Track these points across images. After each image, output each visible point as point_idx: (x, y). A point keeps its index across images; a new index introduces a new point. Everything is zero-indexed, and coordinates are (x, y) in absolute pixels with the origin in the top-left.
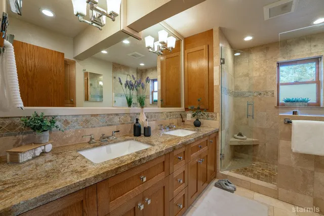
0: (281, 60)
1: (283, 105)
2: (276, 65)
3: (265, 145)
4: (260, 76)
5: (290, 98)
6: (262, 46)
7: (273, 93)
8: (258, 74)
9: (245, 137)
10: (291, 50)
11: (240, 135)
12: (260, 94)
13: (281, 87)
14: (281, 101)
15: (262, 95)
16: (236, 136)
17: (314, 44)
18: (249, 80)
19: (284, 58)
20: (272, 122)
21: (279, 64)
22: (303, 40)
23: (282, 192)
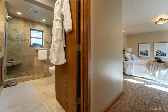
0: (32, 28)
1: (32, 45)
2: (30, 29)
3: (25, 63)
4: (23, 32)
5: (35, 43)
6: (24, 19)
7: (28, 41)
8: (22, 31)
9: (14, 61)
10: (35, 26)
11: (12, 60)
12: (23, 40)
13: (31, 38)
14: (31, 44)
15: (24, 41)
16: (9, 61)
17: (42, 26)
18: (17, 32)
19: (33, 28)
20: (28, 53)
21: (31, 29)
22: (39, 23)
23: (36, 76)
